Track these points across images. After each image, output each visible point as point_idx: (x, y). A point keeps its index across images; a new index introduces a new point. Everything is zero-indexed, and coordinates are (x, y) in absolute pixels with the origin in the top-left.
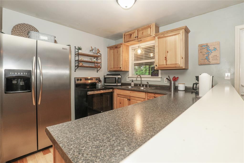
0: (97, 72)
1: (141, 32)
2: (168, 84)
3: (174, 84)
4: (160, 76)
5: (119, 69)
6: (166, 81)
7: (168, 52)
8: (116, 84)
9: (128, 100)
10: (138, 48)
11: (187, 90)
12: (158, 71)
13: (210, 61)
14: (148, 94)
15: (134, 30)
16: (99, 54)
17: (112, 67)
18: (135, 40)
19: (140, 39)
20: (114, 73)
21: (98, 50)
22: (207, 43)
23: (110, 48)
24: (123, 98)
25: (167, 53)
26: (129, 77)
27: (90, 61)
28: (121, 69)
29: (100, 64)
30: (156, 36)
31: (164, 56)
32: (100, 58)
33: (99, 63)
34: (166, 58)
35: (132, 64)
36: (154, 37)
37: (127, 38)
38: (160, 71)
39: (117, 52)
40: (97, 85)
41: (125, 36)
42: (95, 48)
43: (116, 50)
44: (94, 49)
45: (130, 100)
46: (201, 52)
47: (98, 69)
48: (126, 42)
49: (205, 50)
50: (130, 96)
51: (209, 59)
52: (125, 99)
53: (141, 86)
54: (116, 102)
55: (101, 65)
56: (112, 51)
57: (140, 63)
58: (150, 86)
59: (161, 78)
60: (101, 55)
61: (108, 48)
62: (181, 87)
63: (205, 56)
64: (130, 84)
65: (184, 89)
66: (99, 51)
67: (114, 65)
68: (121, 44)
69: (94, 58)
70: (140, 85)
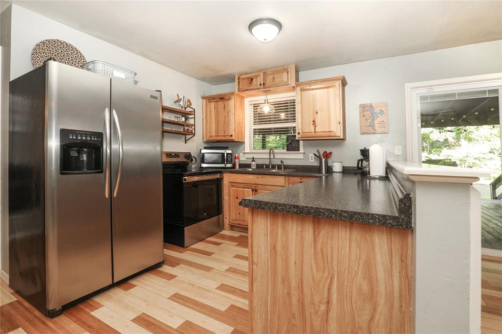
0: (186, 143)
1: (271, 77)
2: (317, 164)
3: (326, 162)
4: (302, 150)
5: (228, 138)
6: (312, 159)
7: (317, 113)
8: (223, 165)
9: (253, 190)
10: (265, 103)
11: (346, 171)
12: (299, 143)
13: (376, 128)
14: (290, 178)
15: (257, 72)
16: (188, 110)
17: (214, 134)
18: (259, 89)
19: (269, 88)
20: (215, 145)
21: (189, 101)
22: (371, 104)
23: (209, 99)
24: (242, 189)
25: (315, 113)
26: (244, 153)
27: (176, 120)
28: (232, 138)
29: (194, 128)
30: (297, 86)
31: (312, 119)
32: (193, 116)
33: (192, 125)
34: (314, 121)
35: (250, 129)
36: (294, 87)
37: (244, 85)
38: (301, 142)
39: (224, 108)
40: (188, 166)
41: (241, 80)
42: (184, 97)
43: (221, 104)
44: (182, 99)
45: (256, 191)
46: (363, 116)
47: (188, 137)
48: (241, 90)
49: (368, 113)
50: (256, 184)
51: (374, 126)
52: (245, 189)
53: (270, 167)
54: (227, 196)
55: (195, 129)
56: (213, 104)
57: (263, 129)
58: (286, 167)
59: (304, 153)
60: (194, 111)
61: (203, 98)
62: (337, 167)
63: (369, 121)
64: (249, 166)
65: (341, 170)
66: (191, 104)
67: (217, 131)
68: (233, 94)
69: (182, 116)
70: (267, 166)
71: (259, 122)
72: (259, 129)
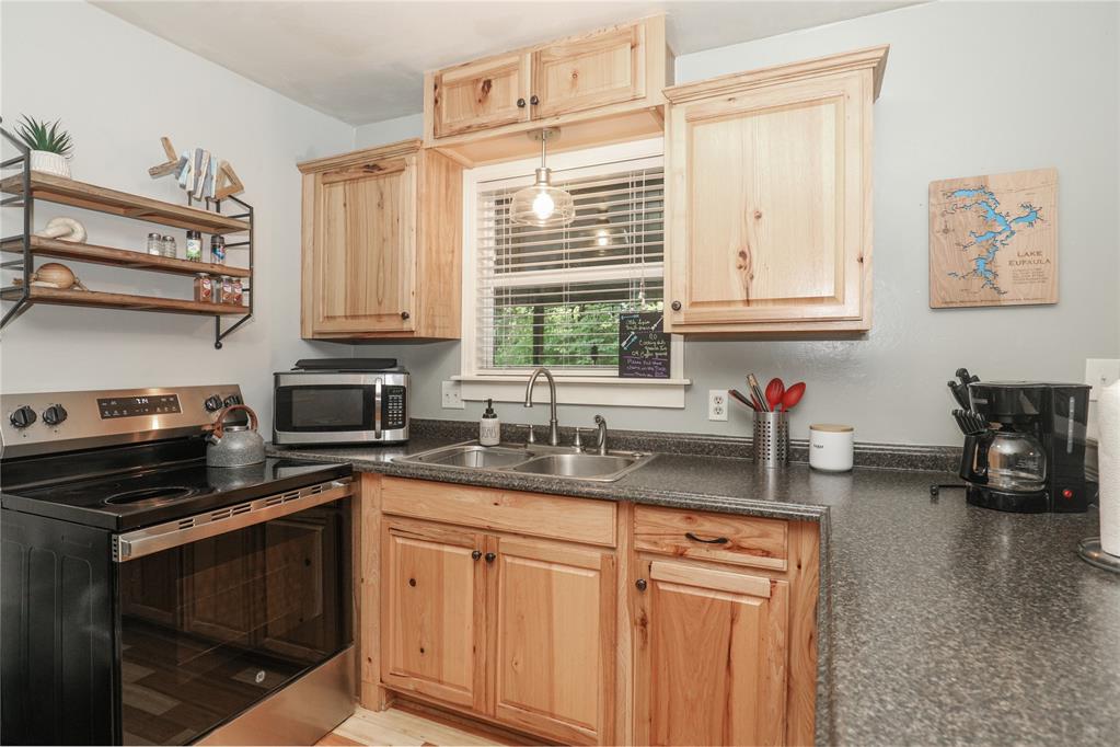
0: (218, 346)
1: (565, 70)
2: (740, 432)
3: (783, 428)
4: (678, 375)
5: (392, 325)
6: (718, 410)
7: (759, 217)
8: (367, 436)
9: (476, 557)
10: (538, 181)
12: (668, 346)
13: (1004, 281)
14: (640, 513)
15: (509, 54)
16: (230, 209)
17: (340, 311)
18: (515, 122)
19: (557, 115)
20: (350, 352)
21: (226, 172)
22: (985, 177)
23: (325, 171)
24: (434, 547)
25: (751, 219)
26: (460, 381)
27: (155, 252)
28: (407, 326)
29: (246, 286)
30: (672, 104)
31: (735, 247)
32: (244, 237)
33: (234, 276)
34: (743, 254)
35: (480, 290)
36: (659, 112)
37: (458, 110)
38: (678, 346)
39: (380, 206)
40: (211, 448)
41: (444, 91)
42: (200, 153)
43: (368, 188)
44: (192, 162)
45: (490, 559)
46: (946, 231)
47: (227, 322)
48: (445, 132)
49: (970, 219)
50: (490, 530)
51: (996, 275)
52: (447, 549)
53: (554, 441)
54: (376, 570)
55: (250, 290)
56: (338, 190)
57: (537, 290)
58: (615, 441)
59: (687, 388)
60: (251, 215)
61: (305, 168)
62: (830, 451)
63: (973, 252)
64: (470, 432)
65: (844, 462)
66: (237, 186)
67: (353, 296)
68: (412, 147)
69: (189, 235)
70: (543, 436)
71: (515, 261)
72: (516, 290)
